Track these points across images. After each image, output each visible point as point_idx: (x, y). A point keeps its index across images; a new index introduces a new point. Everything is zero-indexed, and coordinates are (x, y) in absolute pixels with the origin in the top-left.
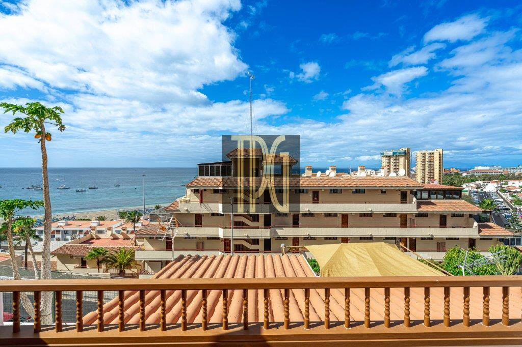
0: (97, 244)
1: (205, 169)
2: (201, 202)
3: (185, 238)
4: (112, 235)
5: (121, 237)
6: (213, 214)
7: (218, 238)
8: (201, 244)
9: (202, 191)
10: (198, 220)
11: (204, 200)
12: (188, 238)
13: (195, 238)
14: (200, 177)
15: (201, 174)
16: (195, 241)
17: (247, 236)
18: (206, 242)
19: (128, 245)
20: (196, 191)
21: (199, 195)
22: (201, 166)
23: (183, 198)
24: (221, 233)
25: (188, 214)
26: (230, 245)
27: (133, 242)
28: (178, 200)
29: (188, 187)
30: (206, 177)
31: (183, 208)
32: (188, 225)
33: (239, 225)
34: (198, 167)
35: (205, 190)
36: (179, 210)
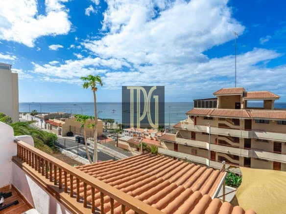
0: (144, 141)
1: (198, 103)
2: (195, 124)
3: (185, 146)
4: (151, 137)
5: (155, 139)
6: (203, 133)
7: (207, 150)
8: (195, 151)
9: (196, 118)
10: (193, 136)
11: (197, 123)
12: (186, 146)
13: (191, 147)
14: (195, 108)
15: (195, 106)
16: (191, 148)
17: (228, 152)
18: (198, 150)
19: (157, 144)
20: (192, 117)
21: (194, 120)
22: (195, 102)
23: (184, 121)
24: (207, 146)
25: (187, 131)
26: (215, 156)
27: (159, 142)
28: (181, 122)
29: (187, 114)
30: (199, 109)
31: (184, 127)
32: (187, 138)
33: (222, 143)
34: (193, 101)
35: (198, 117)
36: (181, 128)
